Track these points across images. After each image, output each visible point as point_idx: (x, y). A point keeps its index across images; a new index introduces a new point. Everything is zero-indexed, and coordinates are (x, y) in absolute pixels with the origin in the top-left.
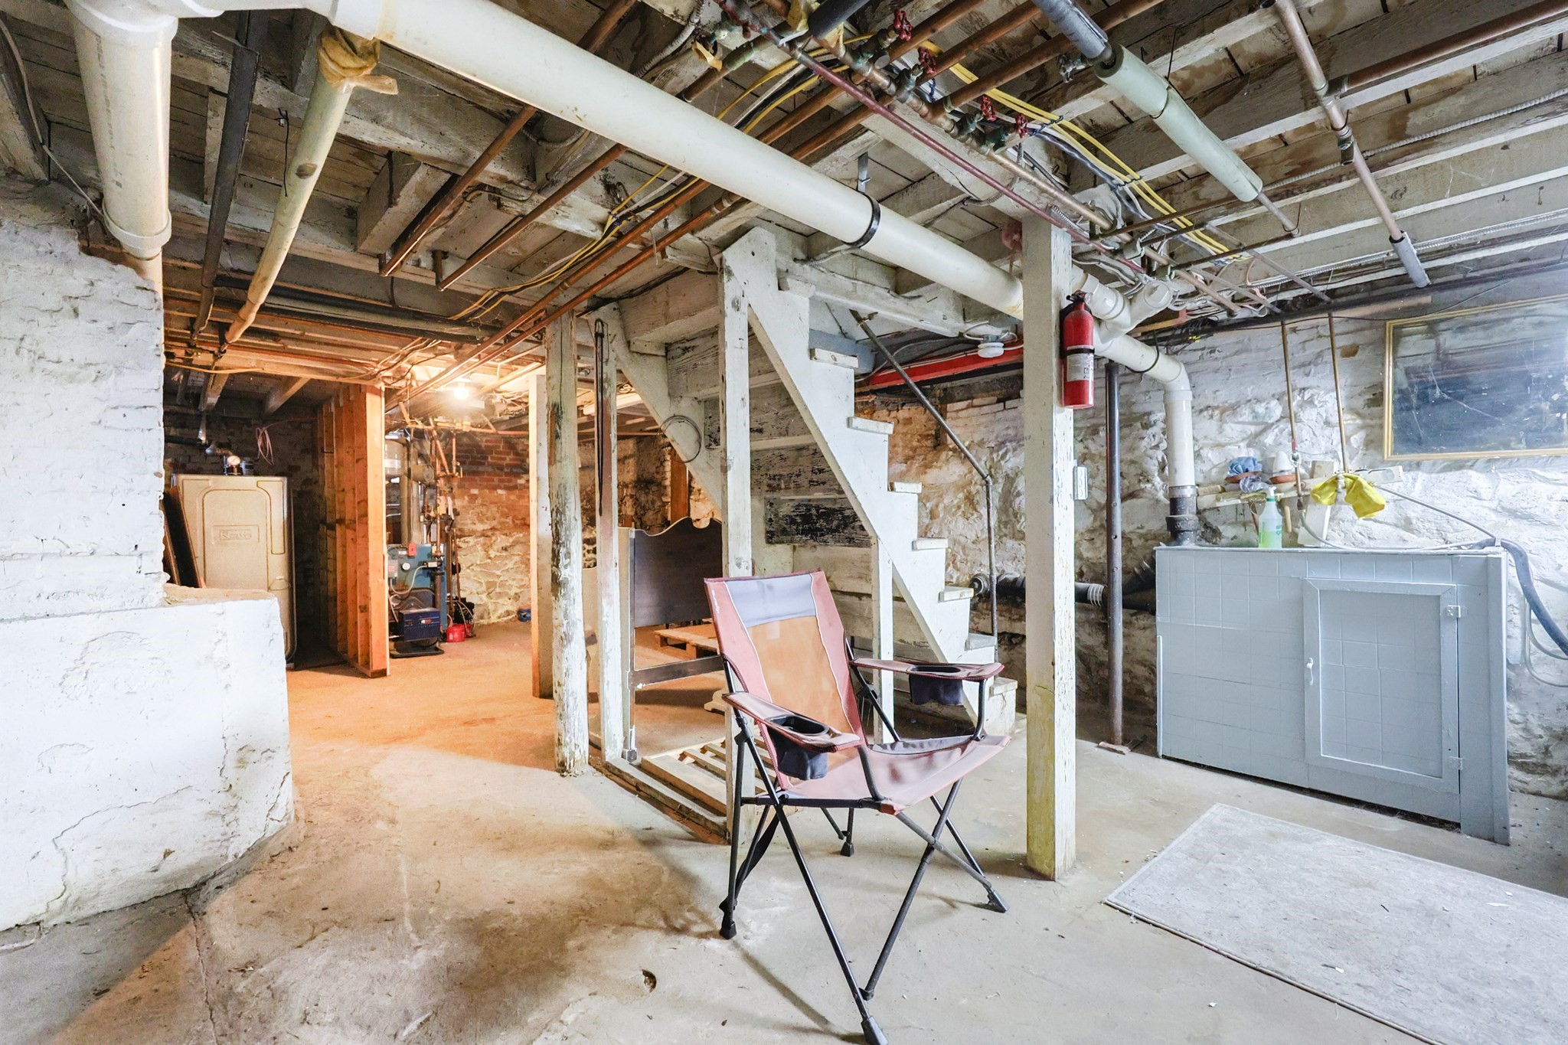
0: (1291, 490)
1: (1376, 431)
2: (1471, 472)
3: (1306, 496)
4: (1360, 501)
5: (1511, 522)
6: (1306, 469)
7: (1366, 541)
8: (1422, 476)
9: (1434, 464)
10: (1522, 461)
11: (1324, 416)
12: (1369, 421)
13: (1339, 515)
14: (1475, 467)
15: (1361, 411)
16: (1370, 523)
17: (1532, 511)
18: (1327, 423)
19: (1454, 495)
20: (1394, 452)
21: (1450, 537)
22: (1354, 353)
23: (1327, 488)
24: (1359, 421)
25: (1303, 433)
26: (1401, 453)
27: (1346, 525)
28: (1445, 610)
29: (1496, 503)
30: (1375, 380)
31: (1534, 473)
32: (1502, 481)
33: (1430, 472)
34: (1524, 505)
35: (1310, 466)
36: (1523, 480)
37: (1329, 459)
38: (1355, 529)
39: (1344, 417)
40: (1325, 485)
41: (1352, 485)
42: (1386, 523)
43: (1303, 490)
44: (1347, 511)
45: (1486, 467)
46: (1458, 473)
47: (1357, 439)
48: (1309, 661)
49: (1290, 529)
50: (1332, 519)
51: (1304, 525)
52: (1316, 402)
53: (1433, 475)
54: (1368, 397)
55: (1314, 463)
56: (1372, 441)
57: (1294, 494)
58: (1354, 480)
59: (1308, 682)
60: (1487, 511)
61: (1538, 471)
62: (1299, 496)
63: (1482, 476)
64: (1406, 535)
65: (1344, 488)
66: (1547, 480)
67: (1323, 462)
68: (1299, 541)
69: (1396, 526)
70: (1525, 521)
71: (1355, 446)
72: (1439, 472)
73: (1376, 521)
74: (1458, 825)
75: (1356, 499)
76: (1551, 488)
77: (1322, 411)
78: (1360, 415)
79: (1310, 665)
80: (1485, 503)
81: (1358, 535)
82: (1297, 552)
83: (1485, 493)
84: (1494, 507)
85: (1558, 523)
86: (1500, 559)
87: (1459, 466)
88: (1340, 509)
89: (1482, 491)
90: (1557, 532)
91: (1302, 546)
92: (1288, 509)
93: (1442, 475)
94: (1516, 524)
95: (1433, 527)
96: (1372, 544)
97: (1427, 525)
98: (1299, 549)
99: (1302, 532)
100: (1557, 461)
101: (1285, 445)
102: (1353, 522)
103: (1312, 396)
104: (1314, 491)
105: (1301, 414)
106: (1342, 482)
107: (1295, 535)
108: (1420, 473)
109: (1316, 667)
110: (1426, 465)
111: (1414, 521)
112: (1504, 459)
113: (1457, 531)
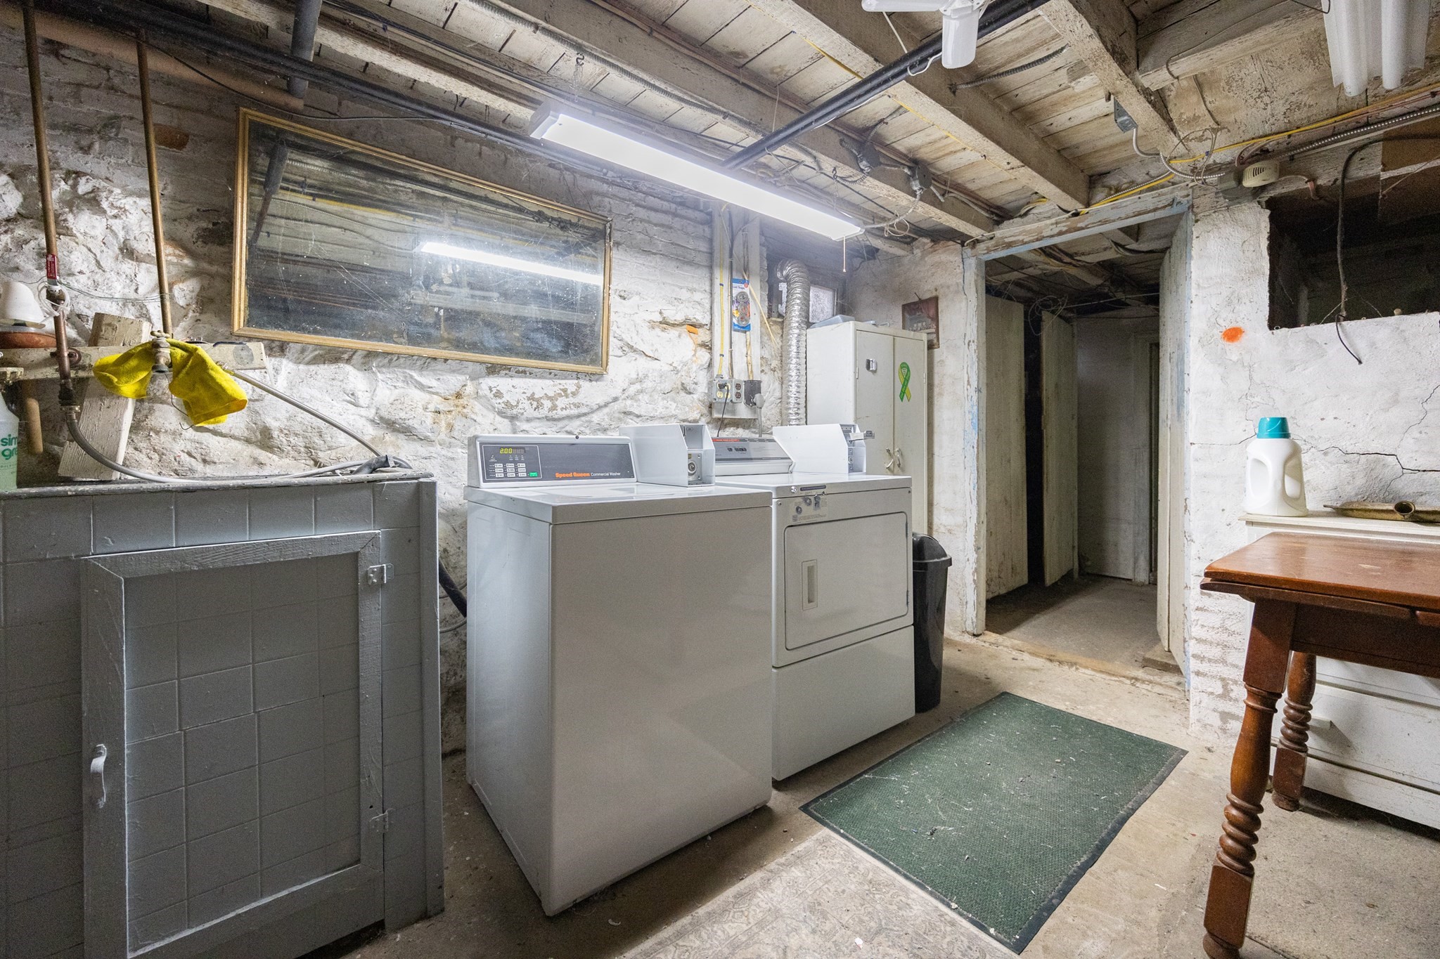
0: (45, 363)
1: (218, 284)
2: (348, 368)
3: (82, 381)
4: (201, 392)
5: (389, 437)
6: (81, 331)
7: (199, 467)
8: (286, 366)
9: (303, 351)
10: (402, 360)
11: (121, 234)
12: (205, 265)
13: (152, 421)
14: (353, 361)
15: (191, 246)
16: (206, 438)
17: (410, 423)
18: (128, 252)
19: (328, 399)
20: (249, 322)
21: (323, 456)
22: (181, 145)
23: (133, 363)
24: (187, 261)
25: (73, 256)
26: (261, 326)
27: (163, 440)
28: (367, 577)
29: (373, 411)
30: (218, 201)
31: (412, 377)
32: (380, 384)
33: (298, 361)
34: (403, 415)
35: (90, 325)
36: (400, 384)
37: (130, 313)
38: (178, 447)
39: (166, 250)
40: (127, 357)
41: (186, 361)
42: (233, 437)
43: (74, 365)
44: (168, 416)
45: (364, 364)
46: (333, 367)
47: (184, 292)
48: (96, 753)
49: (40, 445)
50: (135, 428)
51: (75, 437)
52: (105, 205)
53: (302, 367)
54: (204, 225)
55: (99, 318)
56: (211, 300)
57: (50, 373)
58: (191, 353)
59: (93, 803)
60: (363, 421)
61: (415, 375)
62: (64, 376)
63: (359, 374)
64: (263, 455)
65: (170, 365)
66: (421, 387)
67: (119, 319)
68: (62, 471)
69: (248, 441)
70: (401, 436)
71: (182, 302)
72: (309, 363)
73: (215, 433)
74: (380, 925)
75: (192, 388)
76: (426, 396)
77: (117, 224)
78: (189, 252)
79: (99, 763)
80: (363, 412)
81: (185, 457)
82: (65, 496)
83: (363, 399)
84: (371, 417)
85: (433, 438)
86: (434, 484)
87: (333, 356)
88: (151, 410)
89: (359, 394)
90: (431, 449)
91: (68, 481)
92: (34, 405)
93: (312, 367)
94: (393, 438)
95: (300, 442)
96: (209, 471)
97: (293, 439)
98: (70, 489)
99: (70, 453)
100: (433, 364)
101: (28, 274)
102: (176, 434)
103: (95, 190)
104: (103, 368)
105: (70, 217)
106: (165, 354)
107: (54, 460)
108: (285, 361)
109: (113, 763)
110: (294, 348)
111: (275, 434)
112: (386, 354)
113: (330, 448)
